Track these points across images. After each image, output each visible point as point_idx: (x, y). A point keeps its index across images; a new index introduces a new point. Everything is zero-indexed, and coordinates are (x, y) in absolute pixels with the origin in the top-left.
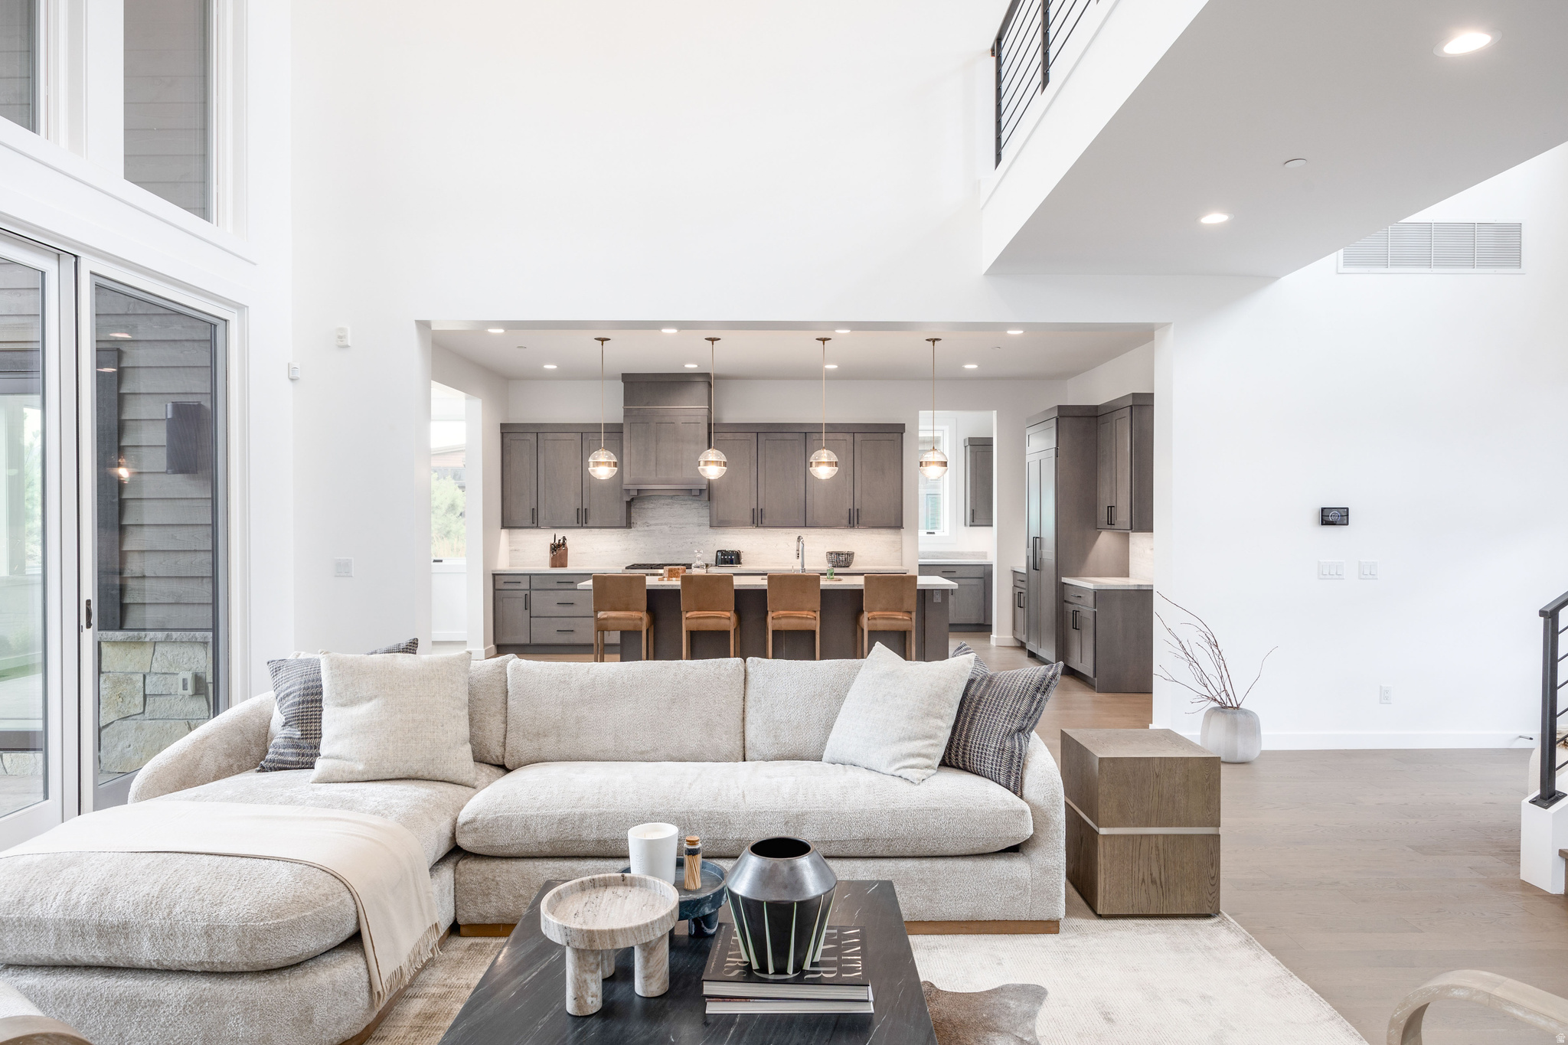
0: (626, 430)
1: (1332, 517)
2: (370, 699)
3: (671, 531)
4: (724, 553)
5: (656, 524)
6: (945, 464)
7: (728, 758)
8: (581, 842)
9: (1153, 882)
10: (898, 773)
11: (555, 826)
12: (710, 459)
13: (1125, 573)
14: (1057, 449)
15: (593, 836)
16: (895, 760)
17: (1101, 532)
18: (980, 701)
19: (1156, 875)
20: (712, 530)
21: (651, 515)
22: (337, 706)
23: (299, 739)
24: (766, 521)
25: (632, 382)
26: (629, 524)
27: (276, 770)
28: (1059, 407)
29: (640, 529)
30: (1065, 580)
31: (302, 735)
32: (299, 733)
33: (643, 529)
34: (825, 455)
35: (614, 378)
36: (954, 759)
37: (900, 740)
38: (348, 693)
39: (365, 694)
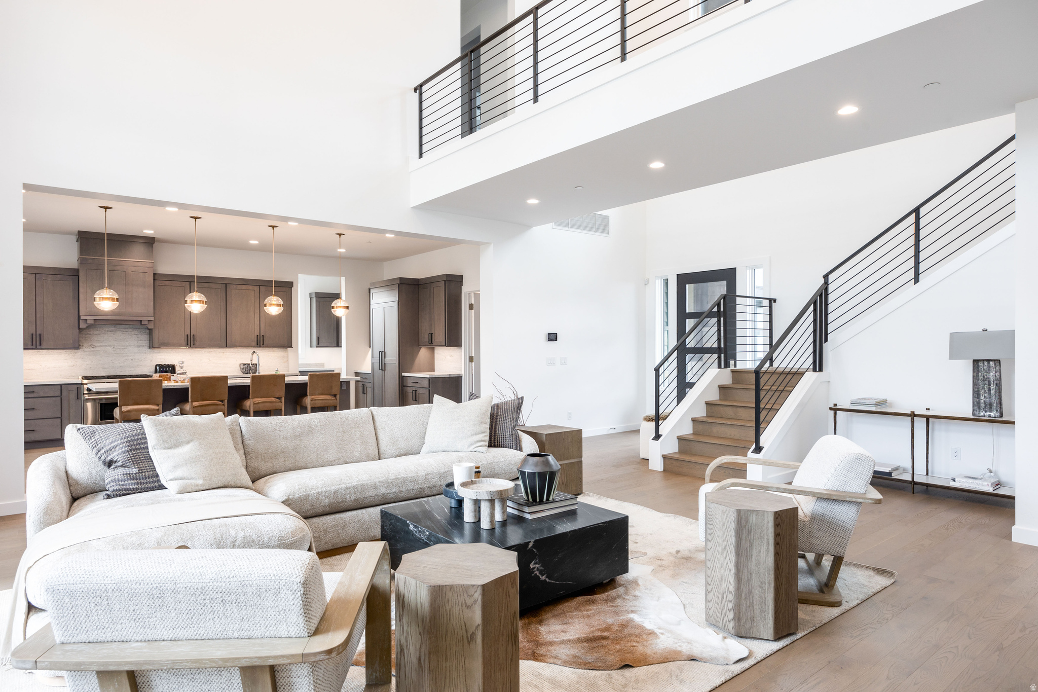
0: (81, 274)
1: (552, 337)
2: (188, 443)
3: (113, 351)
4: (161, 366)
5: (101, 346)
6: (347, 308)
7: (373, 459)
8: (345, 502)
9: (563, 484)
10: (475, 450)
11: (332, 496)
12: (194, 299)
13: (432, 369)
14: (399, 301)
15: (353, 498)
16: (471, 445)
17: (421, 348)
18: (497, 416)
19: (563, 480)
20: (151, 350)
21: (96, 339)
22: (164, 449)
23: (136, 473)
24: (197, 343)
25: (87, 238)
26: (76, 347)
27: (120, 496)
28: (401, 279)
29: (86, 350)
30: (404, 374)
31: (139, 470)
32: (137, 469)
33: (89, 349)
34: (275, 299)
35: (70, 233)
36: (494, 442)
37: (471, 436)
38: (172, 440)
39: (184, 439)
